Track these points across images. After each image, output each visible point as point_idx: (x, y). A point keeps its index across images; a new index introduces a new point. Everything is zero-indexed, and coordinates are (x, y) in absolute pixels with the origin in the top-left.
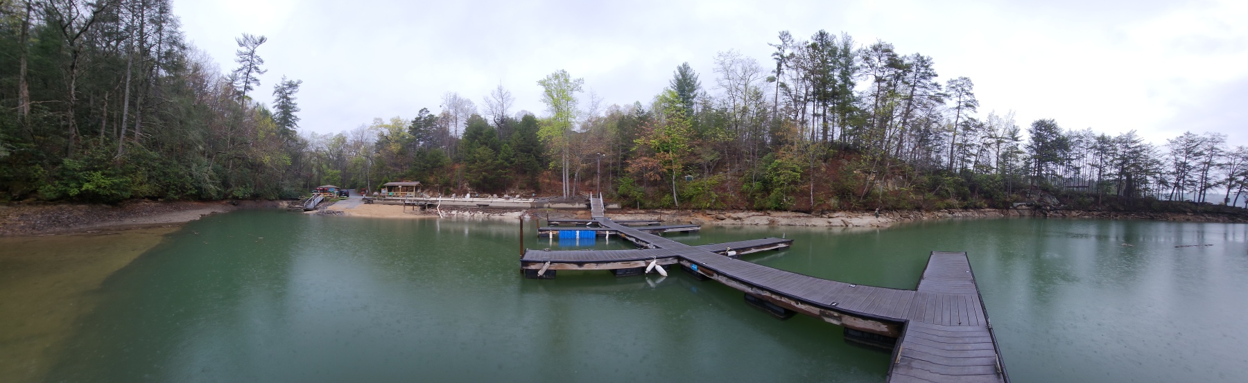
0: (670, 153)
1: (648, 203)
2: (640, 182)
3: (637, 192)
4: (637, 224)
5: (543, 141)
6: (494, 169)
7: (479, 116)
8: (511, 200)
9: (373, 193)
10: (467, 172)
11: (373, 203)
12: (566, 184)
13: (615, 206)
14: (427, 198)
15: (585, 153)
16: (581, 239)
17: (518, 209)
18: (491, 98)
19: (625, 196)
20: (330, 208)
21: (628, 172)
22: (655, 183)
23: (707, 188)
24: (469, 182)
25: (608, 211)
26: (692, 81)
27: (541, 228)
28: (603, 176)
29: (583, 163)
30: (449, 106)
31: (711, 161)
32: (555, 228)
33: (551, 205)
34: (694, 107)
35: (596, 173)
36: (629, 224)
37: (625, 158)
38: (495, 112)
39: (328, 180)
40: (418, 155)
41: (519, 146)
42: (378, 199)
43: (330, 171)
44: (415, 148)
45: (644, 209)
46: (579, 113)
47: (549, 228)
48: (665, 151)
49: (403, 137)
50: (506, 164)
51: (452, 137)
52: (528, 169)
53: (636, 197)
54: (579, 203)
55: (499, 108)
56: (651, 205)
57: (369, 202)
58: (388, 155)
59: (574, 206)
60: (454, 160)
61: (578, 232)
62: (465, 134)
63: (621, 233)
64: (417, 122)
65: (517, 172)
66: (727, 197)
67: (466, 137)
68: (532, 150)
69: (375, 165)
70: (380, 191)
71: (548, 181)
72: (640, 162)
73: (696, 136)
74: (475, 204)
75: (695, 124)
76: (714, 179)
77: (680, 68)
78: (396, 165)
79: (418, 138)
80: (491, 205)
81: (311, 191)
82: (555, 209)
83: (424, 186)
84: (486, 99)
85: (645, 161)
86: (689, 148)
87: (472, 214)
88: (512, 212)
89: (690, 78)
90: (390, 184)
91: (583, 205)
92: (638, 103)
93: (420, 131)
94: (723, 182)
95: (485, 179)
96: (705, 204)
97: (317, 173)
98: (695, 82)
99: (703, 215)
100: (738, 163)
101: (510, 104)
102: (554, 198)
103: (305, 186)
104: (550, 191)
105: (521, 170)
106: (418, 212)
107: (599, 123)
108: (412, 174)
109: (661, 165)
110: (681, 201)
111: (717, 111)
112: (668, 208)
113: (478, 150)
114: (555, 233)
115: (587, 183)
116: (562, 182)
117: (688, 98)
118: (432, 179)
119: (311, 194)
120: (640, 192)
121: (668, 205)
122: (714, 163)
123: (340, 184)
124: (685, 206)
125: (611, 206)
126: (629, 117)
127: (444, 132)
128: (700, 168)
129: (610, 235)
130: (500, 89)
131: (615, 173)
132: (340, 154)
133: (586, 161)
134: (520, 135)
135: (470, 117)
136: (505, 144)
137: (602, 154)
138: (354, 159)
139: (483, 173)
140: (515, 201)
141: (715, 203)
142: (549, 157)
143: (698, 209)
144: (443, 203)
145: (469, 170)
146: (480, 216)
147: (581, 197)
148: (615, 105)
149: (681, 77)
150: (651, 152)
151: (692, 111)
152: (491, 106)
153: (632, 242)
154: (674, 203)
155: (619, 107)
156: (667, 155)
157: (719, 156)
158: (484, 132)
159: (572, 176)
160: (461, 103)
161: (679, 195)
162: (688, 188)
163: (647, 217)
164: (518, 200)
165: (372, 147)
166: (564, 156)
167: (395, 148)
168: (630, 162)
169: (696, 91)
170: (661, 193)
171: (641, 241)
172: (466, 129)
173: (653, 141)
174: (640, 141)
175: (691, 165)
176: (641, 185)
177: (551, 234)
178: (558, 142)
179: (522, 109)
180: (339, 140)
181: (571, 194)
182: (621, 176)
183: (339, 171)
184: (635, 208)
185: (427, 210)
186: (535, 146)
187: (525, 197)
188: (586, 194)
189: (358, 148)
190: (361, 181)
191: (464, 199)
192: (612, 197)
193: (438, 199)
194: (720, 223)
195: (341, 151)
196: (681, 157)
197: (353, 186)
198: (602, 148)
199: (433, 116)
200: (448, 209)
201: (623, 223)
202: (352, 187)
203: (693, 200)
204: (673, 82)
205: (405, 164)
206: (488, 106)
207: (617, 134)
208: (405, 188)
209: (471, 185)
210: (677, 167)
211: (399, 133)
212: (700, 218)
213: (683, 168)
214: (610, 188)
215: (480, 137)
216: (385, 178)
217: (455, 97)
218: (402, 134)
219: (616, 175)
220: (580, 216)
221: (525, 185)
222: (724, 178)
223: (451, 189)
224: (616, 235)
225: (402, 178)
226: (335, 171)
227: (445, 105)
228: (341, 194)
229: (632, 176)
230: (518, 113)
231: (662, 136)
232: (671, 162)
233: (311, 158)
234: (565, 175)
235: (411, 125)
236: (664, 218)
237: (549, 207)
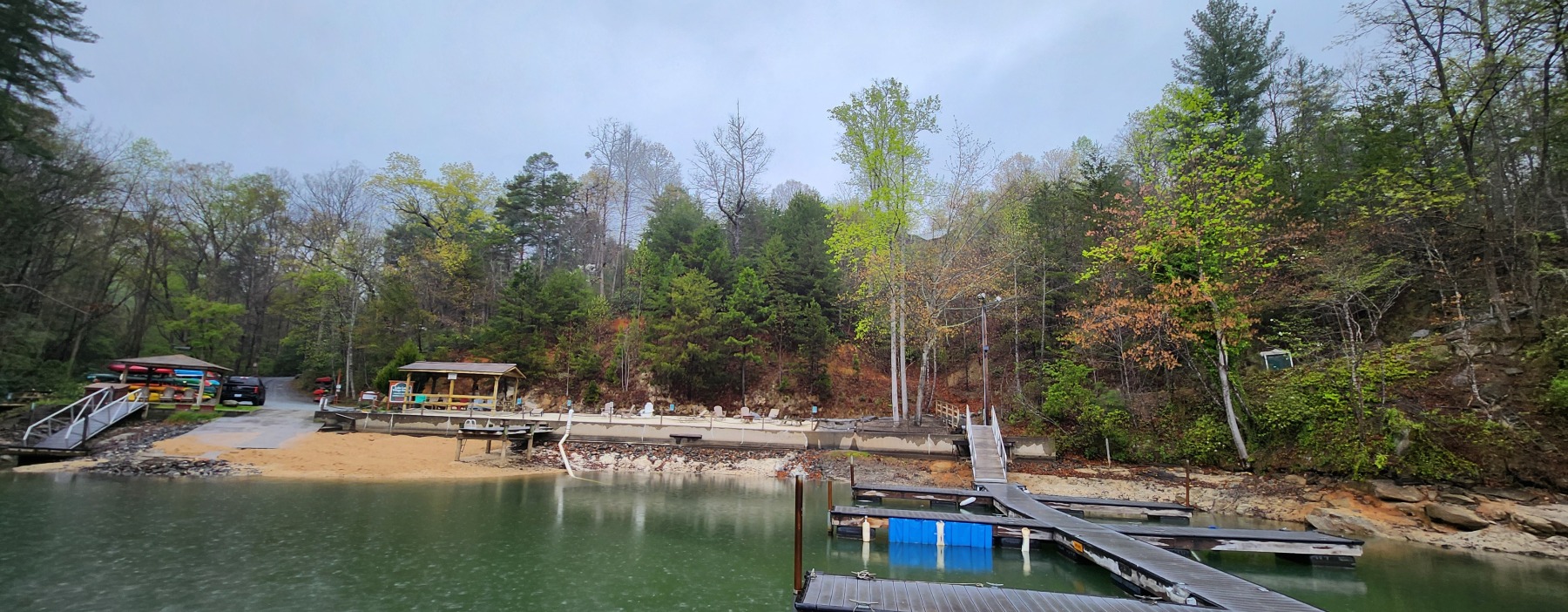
0: (1203, 280)
1: (1143, 445)
2: (1111, 375)
3: (1103, 407)
4: (1111, 511)
5: (838, 265)
6: (718, 336)
7: (682, 191)
8: (757, 424)
9: (358, 393)
10: (648, 341)
11: (353, 429)
12: (898, 380)
13: (1037, 450)
14: (534, 412)
15: (951, 294)
16: (949, 548)
17: (777, 451)
18: (714, 147)
19: (1064, 420)
20: (166, 449)
21: (1070, 345)
22: (1156, 380)
23: (1365, 393)
24: (653, 370)
25: (1019, 464)
26: (1247, 44)
27: (838, 509)
28: (996, 359)
29: (941, 322)
30: (612, 157)
31: (1369, 292)
32: (878, 511)
33: (860, 442)
34: (1266, 122)
35: (976, 350)
36: (1087, 509)
37: (1058, 304)
38: (721, 184)
39: (180, 335)
40: (515, 285)
41: (781, 274)
42: (374, 416)
43: (193, 300)
44: (508, 263)
45: (1129, 462)
46: (929, 185)
47: (861, 510)
48: (1186, 275)
49: (477, 226)
50: (748, 321)
51: (612, 241)
52: (799, 337)
53: (1099, 423)
54: (936, 438)
55: (734, 172)
56: (1150, 450)
57: (338, 424)
58: (425, 276)
59: (922, 448)
60: (615, 305)
61: (940, 526)
62: (647, 236)
63: (1070, 538)
64: (519, 187)
65: (775, 346)
66: (1475, 430)
67: (649, 245)
68: (811, 286)
69: (380, 302)
70: (384, 389)
71: (850, 371)
72: (1108, 316)
73: (1292, 213)
74: (665, 434)
75: (1279, 174)
76: (1396, 358)
77: (1201, 19)
78: (447, 308)
79: (521, 234)
80: (707, 436)
81: (80, 375)
82: (871, 452)
83: (529, 379)
84: (702, 150)
85: (1124, 310)
86: (1270, 257)
87: (658, 463)
88: (759, 458)
89: (1240, 37)
90: (422, 366)
91: (946, 446)
92: (1083, 142)
93: (527, 215)
94: (1440, 369)
95: (693, 364)
96: (1363, 457)
97: (131, 303)
98: (1260, 42)
99: (1359, 498)
100: (1504, 288)
101: (762, 165)
102: (866, 421)
103: (55, 352)
104: (855, 400)
105: (785, 339)
106: (503, 459)
107: (977, 212)
108: (492, 338)
109: (1175, 320)
110: (1262, 443)
111: (1362, 110)
112: (1212, 464)
113: (677, 281)
114: (878, 523)
115: (952, 380)
116: (888, 371)
117: (1240, 98)
118: (550, 358)
119: (83, 387)
120: (1111, 408)
121: (1210, 455)
122: (1381, 300)
123: (234, 356)
124: (1274, 460)
125: (1024, 450)
126: (1063, 185)
127: (592, 227)
128: (1320, 324)
129: (1033, 543)
130: (736, 126)
131: (1030, 349)
132: (249, 246)
133: (951, 316)
134: (784, 247)
135: (661, 191)
136: (748, 270)
137: (992, 294)
138: (305, 274)
139: (690, 346)
140: (767, 427)
141: (1411, 455)
142: (855, 306)
143: (1332, 476)
144: (578, 431)
145: (654, 337)
146: (678, 469)
147: (942, 422)
148: (1019, 157)
149: (1209, 43)
150: (1141, 284)
151: (1260, 136)
152: (713, 167)
153: (1106, 572)
154: (1231, 448)
155: (1031, 160)
156: (1194, 288)
157: (1401, 272)
158: (694, 234)
159: (914, 360)
160: (643, 153)
161: (1251, 421)
162: (1278, 392)
163: (1142, 492)
164: (776, 425)
165: (376, 242)
166: (893, 306)
167: (449, 256)
168: (1076, 315)
169: (1265, 72)
170: (1182, 410)
171: (1141, 571)
172: (651, 223)
173: (1145, 248)
174: (1104, 252)
175: (1281, 313)
176: (1113, 384)
177: (866, 527)
178: (880, 265)
179: (789, 178)
180: (255, 194)
181: (911, 411)
182: (1050, 358)
183: (236, 307)
184: (1097, 458)
185: (532, 451)
186: (820, 276)
187: (794, 416)
188: (953, 413)
189: (328, 237)
190: (320, 350)
191: (636, 420)
192: (1025, 421)
193: (564, 418)
194: (1456, 541)
195: (257, 237)
196: (1245, 289)
197: (288, 367)
198: (990, 281)
199: (565, 178)
200: (591, 448)
201: (1066, 506)
202: (283, 369)
203: (1306, 439)
204: (1182, 63)
205: (477, 309)
206: (705, 167)
207: (1030, 235)
208: (470, 382)
209: (658, 378)
210: (1235, 322)
211: (464, 213)
212: (1348, 510)
213: (1255, 326)
214: (1019, 393)
215: (685, 248)
216: (409, 345)
217: (627, 135)
218: (472, 217)
219: (1035, 357)
220: (939, 477)
221: (793, 382)
222: (1439, 352)
223: (603, 388)
224: (1053, 543)
225: (461, 351)
226: (217, 306)
227: (598, 153)
228: (227, 393)
229: (1082, 357)
230: (780, 188)
231: (1172, 230)
232: (1207, 308)
233: (113, 238)
234: (898, 354)
235: (503, 194)
236: (1204, 499)
237: (854, 448)
